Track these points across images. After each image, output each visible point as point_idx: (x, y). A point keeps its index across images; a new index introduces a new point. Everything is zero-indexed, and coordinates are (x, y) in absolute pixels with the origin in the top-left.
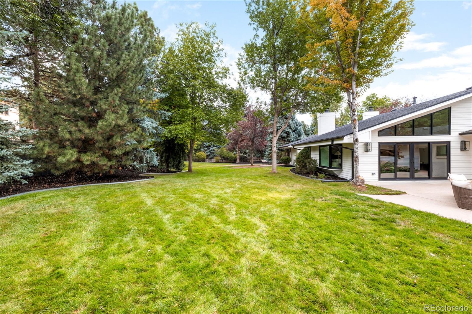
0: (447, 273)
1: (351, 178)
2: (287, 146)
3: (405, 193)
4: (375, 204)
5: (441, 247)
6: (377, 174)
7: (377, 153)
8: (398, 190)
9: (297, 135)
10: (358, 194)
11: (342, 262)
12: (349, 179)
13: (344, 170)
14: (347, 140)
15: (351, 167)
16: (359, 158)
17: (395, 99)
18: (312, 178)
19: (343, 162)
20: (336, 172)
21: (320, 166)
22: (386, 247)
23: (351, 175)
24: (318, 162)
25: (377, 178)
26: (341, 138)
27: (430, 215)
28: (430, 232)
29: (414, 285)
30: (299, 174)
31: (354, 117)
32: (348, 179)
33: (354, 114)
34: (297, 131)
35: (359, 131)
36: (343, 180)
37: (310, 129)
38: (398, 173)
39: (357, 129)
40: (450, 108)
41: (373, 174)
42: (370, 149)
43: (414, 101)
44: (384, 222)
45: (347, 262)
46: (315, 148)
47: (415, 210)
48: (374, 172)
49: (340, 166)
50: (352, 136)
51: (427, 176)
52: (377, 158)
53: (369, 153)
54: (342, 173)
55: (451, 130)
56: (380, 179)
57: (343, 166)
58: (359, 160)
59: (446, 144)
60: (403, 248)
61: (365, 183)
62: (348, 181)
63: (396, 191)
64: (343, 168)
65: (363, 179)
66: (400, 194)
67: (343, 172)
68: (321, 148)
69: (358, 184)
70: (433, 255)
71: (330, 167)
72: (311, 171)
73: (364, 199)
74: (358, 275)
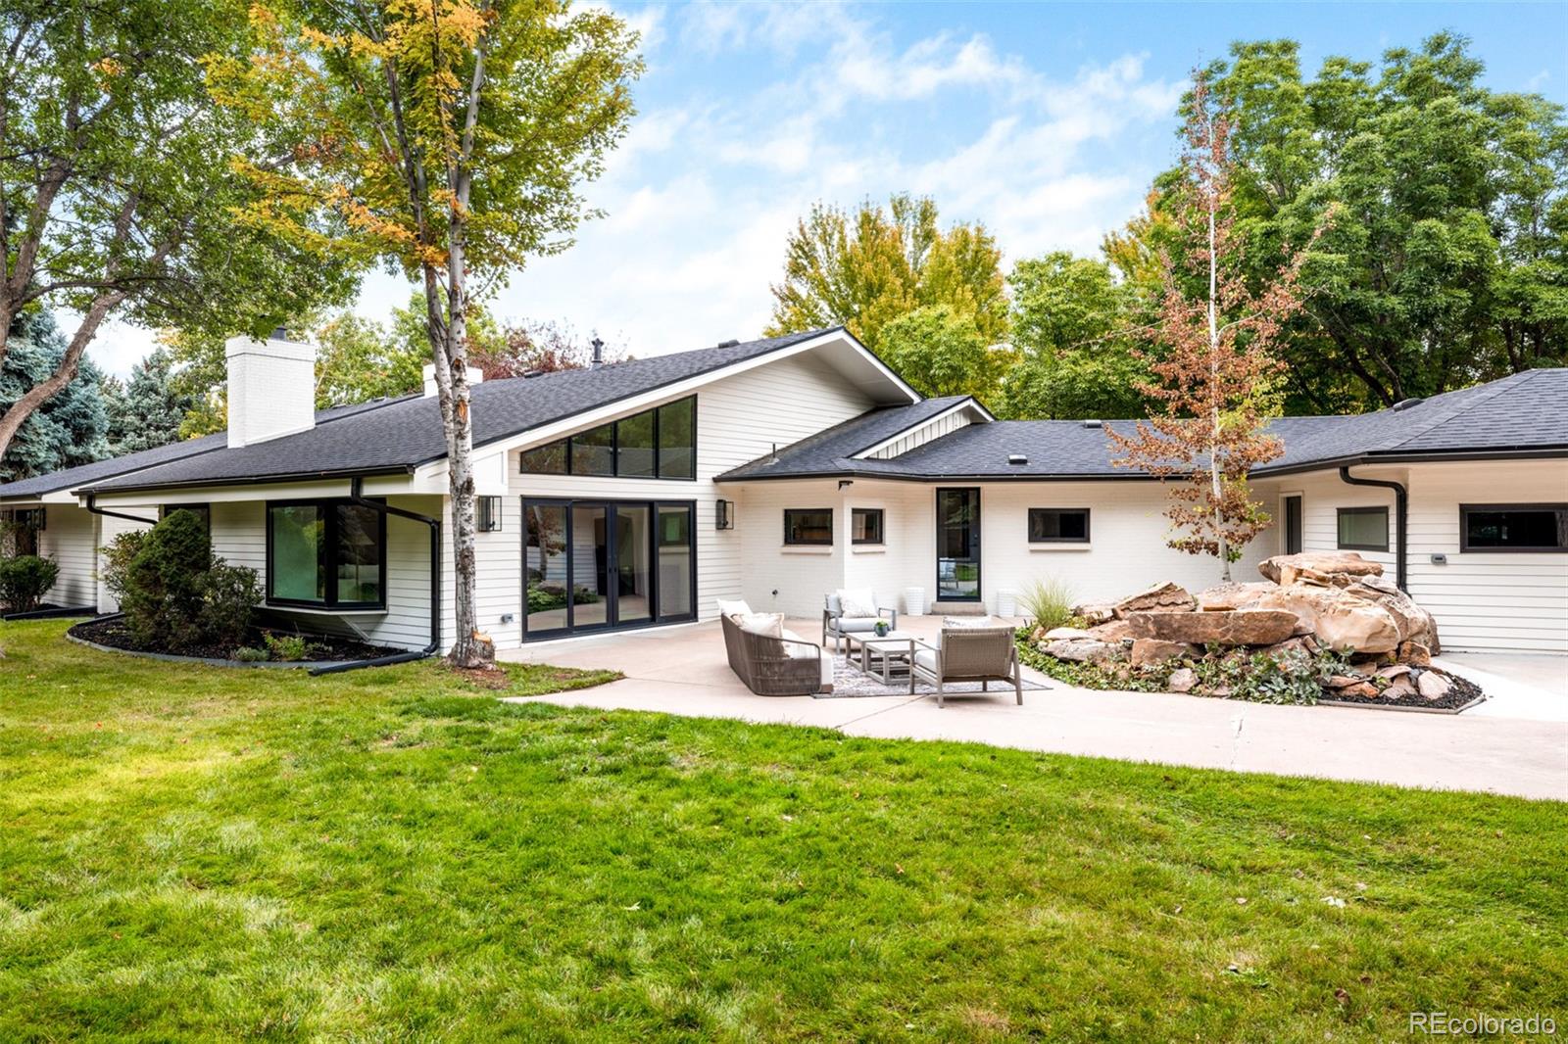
0: (835, 845)
1: (428, 642)
2: (37, 495)
3: (621, 676)
4: (581, 721)
5: (793, 796)
6: (518, 618)
7: (518, 538)
8: (600, 668)
9: (68, 434)
10: (505, 700)
11: (635, 907)
12: (420, 649)
13: (391, 610)
14: (427, 480)
15: (429, 594)
16: (477, 556)
17: (516, 325)
18: (245, 660)
19: (390, 575)
20: (354, 620)
21: (270, 600)
22: (696, 831)
23: (428, 632)
24: (261, 580)
25: (518, 635)
26: (403, 472)
27: (730, 724)
28: (754, 768)
29: (802, 892)
30: (148, 649)
31: (459, 390)
32: (411, 649)
33: (460, 380)
34: (69, 408)
35: (475, 446)
36: (392, 655)
37: (130, 403)
38: (577, 609)
39: (469, 442)
40: (695, 396)
41: (505, 619)
42: (497, 522)
43: (597, 354)
44: (644, 771)
45: (647, 904)
46: (237, 515)
47: (691, 720)
48: (506, 611)
49: (375, 596)
50: (446, 465)
51: (646, 615)
52: (518, 556)
53: (492, 536)
54: (383, 628)
55: (699, 467)
56: (529, 636)
57: (390, 592)
58: (478, 566)
59: (686, 509)
60: (728, 820)
61: (498, 657)
62: (418, 657)
63: (597, 673)
64: (390, 601)
65: (488, 643)
66: (609, 681)
67: (388, 619)
68: (276, 510)
69: (475, 662)
70: (789, 818)
71: (332, 602)
72: (226, 630)
73: (538, 711)
74: (694, 921)
